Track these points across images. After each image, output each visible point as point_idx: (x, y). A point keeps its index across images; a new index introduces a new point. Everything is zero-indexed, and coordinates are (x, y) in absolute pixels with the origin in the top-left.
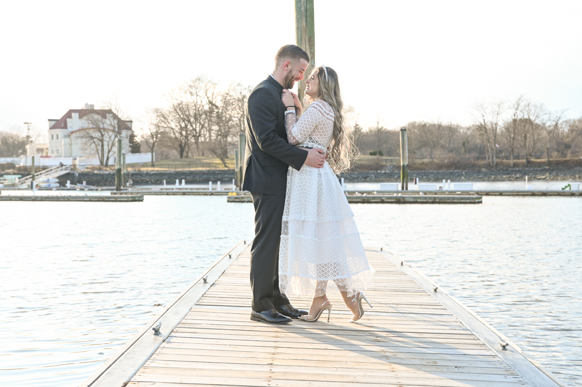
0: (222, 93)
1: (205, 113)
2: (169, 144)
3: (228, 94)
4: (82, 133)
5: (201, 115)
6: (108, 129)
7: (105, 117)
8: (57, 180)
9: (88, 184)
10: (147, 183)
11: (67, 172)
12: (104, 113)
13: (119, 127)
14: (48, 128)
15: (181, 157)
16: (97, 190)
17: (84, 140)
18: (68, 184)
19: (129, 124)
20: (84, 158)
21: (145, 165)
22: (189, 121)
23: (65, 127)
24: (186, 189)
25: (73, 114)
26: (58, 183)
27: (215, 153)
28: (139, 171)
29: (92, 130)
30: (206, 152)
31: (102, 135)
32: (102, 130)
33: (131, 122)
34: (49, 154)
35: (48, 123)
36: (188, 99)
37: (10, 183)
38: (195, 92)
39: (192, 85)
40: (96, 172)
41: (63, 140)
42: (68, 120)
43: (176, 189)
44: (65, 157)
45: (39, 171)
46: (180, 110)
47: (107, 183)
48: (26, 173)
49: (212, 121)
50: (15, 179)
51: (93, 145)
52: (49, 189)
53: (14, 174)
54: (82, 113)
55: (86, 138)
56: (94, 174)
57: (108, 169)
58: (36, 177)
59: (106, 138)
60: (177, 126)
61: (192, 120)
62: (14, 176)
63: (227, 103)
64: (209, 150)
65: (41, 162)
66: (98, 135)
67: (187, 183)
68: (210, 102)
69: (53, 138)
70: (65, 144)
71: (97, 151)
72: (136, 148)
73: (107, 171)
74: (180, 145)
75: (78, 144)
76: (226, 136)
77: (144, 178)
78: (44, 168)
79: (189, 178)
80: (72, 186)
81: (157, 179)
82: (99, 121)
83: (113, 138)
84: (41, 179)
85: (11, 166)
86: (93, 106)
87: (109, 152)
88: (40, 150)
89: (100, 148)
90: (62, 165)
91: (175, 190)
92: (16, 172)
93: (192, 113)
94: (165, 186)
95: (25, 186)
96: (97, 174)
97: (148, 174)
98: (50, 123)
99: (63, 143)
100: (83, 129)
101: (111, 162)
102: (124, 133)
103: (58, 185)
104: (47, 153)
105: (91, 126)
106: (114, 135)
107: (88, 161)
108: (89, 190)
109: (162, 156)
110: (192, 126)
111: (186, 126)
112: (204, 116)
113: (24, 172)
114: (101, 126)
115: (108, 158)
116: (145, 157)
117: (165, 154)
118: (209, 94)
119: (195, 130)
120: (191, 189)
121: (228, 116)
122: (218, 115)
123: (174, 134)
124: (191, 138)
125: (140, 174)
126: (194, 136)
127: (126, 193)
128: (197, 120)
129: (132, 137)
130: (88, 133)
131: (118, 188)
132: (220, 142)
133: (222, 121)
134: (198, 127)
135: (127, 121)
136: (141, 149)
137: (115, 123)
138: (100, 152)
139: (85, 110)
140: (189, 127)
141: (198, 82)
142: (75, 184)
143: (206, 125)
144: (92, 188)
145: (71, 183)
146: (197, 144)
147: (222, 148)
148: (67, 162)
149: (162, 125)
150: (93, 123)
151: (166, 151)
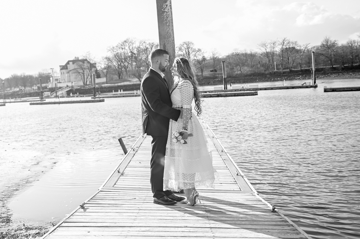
0: (137, 47)
1: (129, 57)
2: (114, 73)
3: (139, 47)
4: (75, 71)
5: (127, 58)
6: (86, 68)
7: (84, 63)
8: (66, 93)
9: (79, 94)
10: (105, 92)
11: (70, 89)
12: (83, 61)
13: (90, 67)
14: (59, 70)
15: (119, 78)
16: (84, 96)
17: (76, 74)
18: (71, 95)
19: (94, 65)
20: (76, 82)
21: (103, 83)
22: (122, 61)
23: (67, 69)
24: (123, 94)
25: (70, 63)
26: (66, 94)
27: (135, 76)
28: (101, 86)
29: (79, 69)
30: (131, 76)
31: (84, 71)
32: (83, 69)
33: (96, 64)
34: (61, 81)
35: (59, 67)
36: (120, 51)
37: (47, 95)
38: (124, 48)
39: (122, 44)
40: (82, 88)
41: (66, 74)
42: (68, 65)
43: (119, 94)
44: (68, 82)
45: (58, 89)
46: (117, 56)
47: (88, 93)
48: (53, 90)
49: (133, 61)
50: (49, 93)
51: (80, 76)
52: (63, 97)
53: (48, 91)
54: (74, 62)
55: (77, 73)
56: (82, 89)
57: (87, 86)
58: (57, 92)
59: (85, 73)
60: (116, 64)
61: (123, 61)
62: (48, 92)
63: (139, 51)
64: (132, 74)
65: (59, 85)
66: (81, 71)
67: (124, 91)
68: (131, 52)
69: (62, 74)
70: (67, 76)
71: (82, 78)
72: (99, 76)
73: (87, 87)
74: (119, 73)
75: (73, 76)
76: (140, 68)
77: (104, 90)
78: (60, 88)
79: (124, 88)
80: (73, 95)
81: (110, 90)
82: (82, 65)
83: (88, 72)
84: (59, 93)
85: (46, 87)
86: (78, 58)
87: (87, 78)
88: (57, 80)
89: (83, 77)
90: (67, 86)
91: (118, 95)
92: (48, 90)
93: (123, 57)
94: (114, 93)
95: (53, 96)
96: (83, 89)
97: (105, 88)
98: (60, 68)
99: (66, 76)
100: (75, 69)
101: (88, 83)
102: (93, 69)
103: (67, 95)
104: (60, 81)
105: (79, 67)
106: (89, 71)
107: (78, 84)
108: (80, 97)
109: (110, 78)
110: (124, 64)
111: (121, 64)
112: (129, 59)
113: (52, 90)
114: (83, 67)
115: (87, 82)
116: (103, 80)
117: (111, 77)
118: (131, 48)
119: (125, 65)
120: (126, 94)
121: (140, 58)
122: (136, 58)
123: (115, 68)
124: (123, 69)
125: (102, 88)
126: (125, 68)
127: (98, 98)
128: (125, 61)
129: (96, 71)
130: (77, 71)
131: (95, 96)
132: (137, 70)
133: (137, 60)
134: (126, 64)
135: (94, 64)
136: (101, 76)
137: (89, 65)
138: (83, 79)
139: (75, 60)
140: (122, 64)
141: (125, 43)
142: (74, 94)
143: (130, 62)
144: (82, 95)
145: (72, 94)
146: (126, 72)
147: (138, 73)
148: (70, 84)
149: (110, 64)
150: (79, 66)
151: (111, 75)
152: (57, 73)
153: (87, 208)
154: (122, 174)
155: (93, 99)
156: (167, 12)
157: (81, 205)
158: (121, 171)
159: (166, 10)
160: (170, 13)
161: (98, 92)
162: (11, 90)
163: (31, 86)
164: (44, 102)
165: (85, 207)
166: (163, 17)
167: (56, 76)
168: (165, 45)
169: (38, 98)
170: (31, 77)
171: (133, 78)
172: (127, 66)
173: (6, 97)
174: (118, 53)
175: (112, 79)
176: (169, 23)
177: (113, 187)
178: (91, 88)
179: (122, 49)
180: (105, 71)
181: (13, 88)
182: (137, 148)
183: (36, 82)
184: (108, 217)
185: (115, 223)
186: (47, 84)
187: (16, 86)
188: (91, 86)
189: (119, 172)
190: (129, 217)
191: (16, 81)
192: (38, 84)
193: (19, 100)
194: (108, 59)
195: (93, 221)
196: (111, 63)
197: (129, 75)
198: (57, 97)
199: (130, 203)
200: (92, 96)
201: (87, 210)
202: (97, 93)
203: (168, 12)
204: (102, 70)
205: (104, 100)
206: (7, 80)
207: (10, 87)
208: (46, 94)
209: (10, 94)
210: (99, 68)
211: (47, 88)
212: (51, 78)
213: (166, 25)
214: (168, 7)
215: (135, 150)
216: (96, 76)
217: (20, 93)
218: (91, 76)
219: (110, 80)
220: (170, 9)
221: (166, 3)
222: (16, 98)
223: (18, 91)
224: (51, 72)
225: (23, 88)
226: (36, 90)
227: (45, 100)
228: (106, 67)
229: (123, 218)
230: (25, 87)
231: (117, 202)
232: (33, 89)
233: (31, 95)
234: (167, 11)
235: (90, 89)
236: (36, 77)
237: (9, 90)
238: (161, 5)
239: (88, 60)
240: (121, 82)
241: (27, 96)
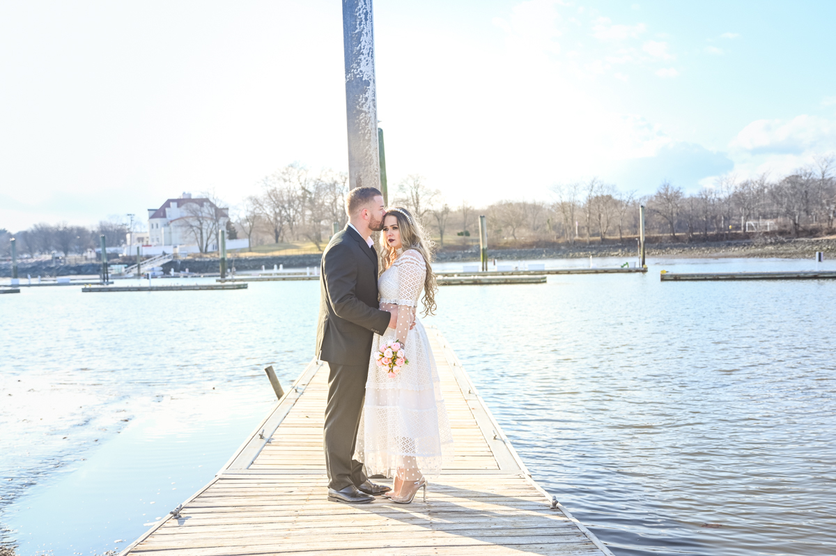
0: (314, 179)
1: (298, 198)
2: (265, 230)
3: (319, 180)
4: (182, 222)
5: (294, 201)
6: (206, 217)
7: (202, 205)
8: (161, 268)
9: (191, 271)
10: (246, 268)
11: (170, 260)
12: (201, 202)
13: (216, 215)
14: (148, 218)
15: (277, 241)
16: (200, 276)
17: (184, 229)
18: (172, 272)
19: (225, 212)
20: (184, 246)
21: (242, 250)
22: (283, 207)
23: (164, 216)
24: (284, 274)
25: (171, 204)
26: (162, 271)
27: (310, 238)
28: (238, 257)
29: (191, 219)
30: (300, 237)
31: (201, 224)
32: (201, 219)
33: (227, 209)
34: (149, 243)
35: (148, 212)
36: (280, 186)
37: (117, 273)
38: (287, 179)
39: (285, 171)
40: (197, 259)
41: (163, 229)
42: (167, 209)
43: (275, 274)
44: (165, 245)
45: (143, 260)
46: (274, 196)
47: (209, 269)
48: (131, 262)
49: (305, 207)
50: (121, 268)
51: (193, 233)
52: (154, 277)
53: (120, 264)
54: (180, 202)
55: (185, 226)
56: (196, 262)
57: (208, 256)
58: (141, 266)
59: (205, 227)
60: (271, 212)
61: (286, 205)
62: (120, 266)
63: (318, 188)
64: (304, 234)
65: (145, 251)
66: (196, 223)
67: (285, 267)
68: (303, 188)
69: (153, 227)
70: (165, 233)
71: (197, 238)
72: (233, 236)
73: (208, 257)
74: (276, 231)
75: (177, 233)
76: (320, 221)
77: (243, 264)
78: (148, 257)
79: (286, 262)
80: (176, 273)
81: (256, 264)
82: (198, 210)
83: (211, 226)
84: (145, 269)
85: (116, 255)
86: (190, 195)
87: (208, 239)
88: (140, 239)
89: (199, 236)
90: (164, 254)
91: (273, 276)
92: (120, 261)
93: (286, 198)
94: (264, 271)
95: (131, 275)
96: (198, 262)
97: (246, 260)
98: (149, 214)
99: (163, 231)
100: (182, 218)
101: (210, 249)
102: (222, 221)
103: (162, 273)
104: (147, 242)
105: (190, 215)
106: (212, 223)
107: (187, 249)
108: (192, 277)
109: (257, 240)
110: (286, 211)
111: (280, 211)
112: (297, 202)
113: (130, 261)
114: (200, 215)
115: (207, 246)
116: (242, 243)
117: (260, 238)
118: (302, 180)
119: (289, 215)
120: (289, 274)
121: (320, 201)
122: (311, 201)
123: (269, 219)
124: (285, 223)
125: (239, 260)
126: (289, 221)
127: (230, 280)
128: (290, 206)
129: (229, 224)
130: (187, 222)
131: (223, 276)
132: (314, 227)
133: (315, 206)
134: (292, 212)
135: (223, 209)
136: (238, 235)
137: (213, 211)
138: (199, 240)
139: (183, 199)
140: (283, 212)
141: (290, 168)
142: (179, 271)
143: (300, 210)
144: (195, 274)
145: (175, 271)
146: (291, 228)
147: (316, 233)
148: (170, 250)
149: (257, 211)
150: (192, 213)
151: (261, 235)
152: (142, 225)
153: (187, 518)
154: (269, 442)
155: (219, 283)
156: (366, 113)
157: (173, 511)
158: (267, 436)
159: (365, 109)
160: (373, 115)
161: (230, 268)
162: (32, 257)
163: (81, 251)
164: (111, 286)
165: (183, 516)
166: (357, 123)
167: (139, 230)
168: (360, 179)
169: (96, 278)
170: (81, 231)
171: (304, 242)
172: (294, 216)
173: (19, 272)
174: (275, 190)
175: (262, 243)
176: (370, 136)
177: (248, 469)
178: (216, 259)
179: (285, 181)
180: (247, 225)
181: (37, 254)
182: (304, 387)
183: (92, 243)
184: (231, 535)
185: (245, 546)
186: (118, 249)
187: (46, 248)
188: (217, 256)
189: (262, 437)
190: (274, 533)
191: (43, 238)
192: (98, 246)
193: (50, 280)
194: (255, 201)
195: (196, 545)
196: (260, 210)
197: (298, 235)
198: (139, 276)
199: (280, 503)
200: (218, 276)
201: (187, 522)
202: (229, 270)
203: (369, 112)
204: (240, 224)
205: (247, 285)
206: (24, 235)
207: (31, 251)
208: (115, 269)
209: (30, 266)
210: (233, 219)
211: (118, 257)
212: (128, 236)
213: (364, 140)
214: (369, 103)
215: (298, 390)
216: (226, 235)
217: (53, 265)
218: (217, 235)
219: (257, 245)
220: (372, 106)
221: (365, 94)
222: (43, 276)
223: (49, 262)
224: (129, 222)
225: (61, 255)
226: (92, 259)
227: (112, 283)
228: (250, 216)
229: (261, 534)
230: (66, 253)
231: (253, 501)
232: (86, 259)
233: (79, 270)
234: (367, 111)
235: (214, 261)
236: (93, 232)
237: (27, 258)
238: (355, 96)
239: (212, 200)
240: (279, 250)
241: (72, 272)
